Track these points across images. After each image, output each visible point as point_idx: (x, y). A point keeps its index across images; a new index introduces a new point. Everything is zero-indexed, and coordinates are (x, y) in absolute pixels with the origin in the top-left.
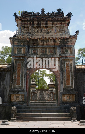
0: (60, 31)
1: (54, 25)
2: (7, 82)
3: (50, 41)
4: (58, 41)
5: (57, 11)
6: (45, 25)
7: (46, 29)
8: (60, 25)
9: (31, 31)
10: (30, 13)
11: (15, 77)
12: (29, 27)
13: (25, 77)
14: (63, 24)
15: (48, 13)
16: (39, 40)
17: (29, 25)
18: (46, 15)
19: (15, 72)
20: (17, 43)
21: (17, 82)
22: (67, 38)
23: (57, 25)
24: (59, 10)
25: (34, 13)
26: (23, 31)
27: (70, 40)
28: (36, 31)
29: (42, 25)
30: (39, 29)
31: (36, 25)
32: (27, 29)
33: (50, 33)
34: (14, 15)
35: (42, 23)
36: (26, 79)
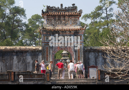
0: (74, 23)
1: (70, 19)
2: (40, 59)
3: (67, 32)
4: (72, 32)
5: (72, 6)
6: (63, 19)
7: (64, 22)
8: (74, 19)
9: (54, 24)
10: (52, 7)
11: (45, 56)
12: (52, 20)
13: (51, 56)
14: (76, 18)
15: (66, 8)
16: (60, 32)
17: (52, 19)
18: (64, 9)
19: (45, 52)
20: (46, 33)
21: (47, 59)
22: (78, 30)
23: (72, 19)
24: (74, 5)
25: (55, 7)
26: (48, 23)
27: (80, 31)
28: (57, 23)
29: (61, 19)
30: (59, 21)
31: (57, 19)
32: (51, 21)
33: (67, 25)
34: (42, 11)
35: (61, 17)
36: (52, 57)
